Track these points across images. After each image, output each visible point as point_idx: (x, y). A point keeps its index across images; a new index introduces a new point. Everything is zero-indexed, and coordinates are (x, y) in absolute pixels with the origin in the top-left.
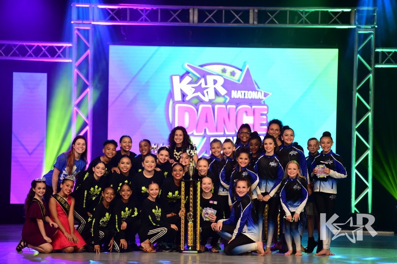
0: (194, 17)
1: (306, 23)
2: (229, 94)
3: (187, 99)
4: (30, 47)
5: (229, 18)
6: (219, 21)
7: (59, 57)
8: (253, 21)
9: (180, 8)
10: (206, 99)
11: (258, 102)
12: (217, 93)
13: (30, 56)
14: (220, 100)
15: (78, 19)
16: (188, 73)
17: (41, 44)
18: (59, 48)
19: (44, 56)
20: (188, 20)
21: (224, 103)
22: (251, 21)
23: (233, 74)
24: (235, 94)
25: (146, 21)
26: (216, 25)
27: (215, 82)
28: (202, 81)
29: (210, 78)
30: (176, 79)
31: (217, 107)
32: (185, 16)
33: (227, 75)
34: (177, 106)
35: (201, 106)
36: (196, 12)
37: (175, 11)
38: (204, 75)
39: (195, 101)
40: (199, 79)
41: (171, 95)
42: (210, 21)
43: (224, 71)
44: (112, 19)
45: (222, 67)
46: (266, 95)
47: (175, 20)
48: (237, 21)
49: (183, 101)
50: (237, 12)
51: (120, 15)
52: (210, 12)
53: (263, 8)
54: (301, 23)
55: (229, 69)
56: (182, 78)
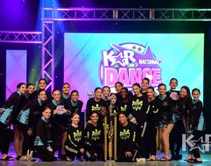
0: (115, 15)
1: (184, 18)
2: (137, 61)
3: (112, 65)
4: (17, 34)
5: (137, 15)
6: (131, 17)
7: (34, 40)
8: (152, 17)
9: (107, 9)
10: (123, 65)
11: (155, 66)
12: (130, 62)
13: (17, 40)
14: (132, 65)
15: (45, 17)
16: (112, 49)
17: (23, 33)
18: (34, 35)
19: (25, 39)
20: (112, 17)
21: (134, 67)
22: (151, 17)
23: (140, 49)
24: (141, 62)
25: (86, 18)
26: (129, 20)
27: (129, 54)
28: (121, 54)
29: (126, 52)
30: (105, 53)
31: (130, 69)
32: (110, 14)
33: (136, 50)
34: (106, 69)
35: (121, 69)
36: (117, 12)
37: (104, 12)
38: (122, 50)
39: (117, 66)
40: (119, 53)
41: (102, 63)
42: (125, 17)
43: (134, 48)
44: (66, 17)
45: (133, 45)
46: (160, 62)
47: (104, 17)
48: (142, 17)
49: (110, 66)
50: (142, 12)
51: (70, 14)
52: (126, 12)
53: (158, 9)
54: (181, 18)
55: (137, 47)
56: (108, 52)
